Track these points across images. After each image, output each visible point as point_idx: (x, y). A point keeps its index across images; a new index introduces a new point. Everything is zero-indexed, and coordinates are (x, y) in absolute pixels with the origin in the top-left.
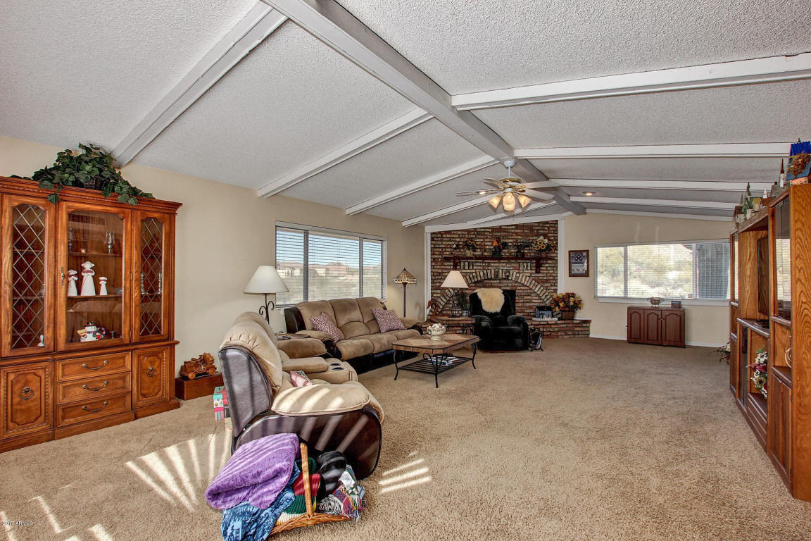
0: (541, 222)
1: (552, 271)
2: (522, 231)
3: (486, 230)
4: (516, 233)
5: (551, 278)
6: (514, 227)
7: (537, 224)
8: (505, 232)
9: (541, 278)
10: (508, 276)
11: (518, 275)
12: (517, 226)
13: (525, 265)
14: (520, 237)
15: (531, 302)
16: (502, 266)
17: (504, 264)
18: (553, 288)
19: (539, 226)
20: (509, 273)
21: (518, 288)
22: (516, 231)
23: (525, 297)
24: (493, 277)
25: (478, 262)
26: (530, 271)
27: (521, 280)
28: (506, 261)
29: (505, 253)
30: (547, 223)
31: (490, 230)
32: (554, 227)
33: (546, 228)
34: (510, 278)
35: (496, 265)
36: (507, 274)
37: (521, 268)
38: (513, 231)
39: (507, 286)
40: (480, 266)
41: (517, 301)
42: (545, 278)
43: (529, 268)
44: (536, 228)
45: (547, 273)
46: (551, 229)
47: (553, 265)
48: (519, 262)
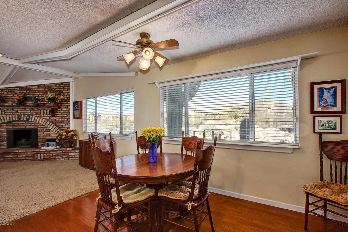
0: (58, 84)
1: (66, 116)
2: (43, 89)
3: (16, 89)
4: (39, 91)
5: (65, 120)
6: (36, 87)
7: (55, 85)
8: (30, 90)
9: (57, 120)
11: (36, 118)
12: (39, 86)
13: (45, 111)
14: (41, 93)
15: (50, 136)
16: (27, 112)
17: (29, 111)
18: (67, 126)
19: (56, 86)
20: (29, 117)
21: (40, 126)
22: (39, 89)
23: (45, 133)
24: (17, 119)
25: (8, 110)
26: (49, 116)
27: (39, 121)
29: (30, 104)
30: (62, 84)
31: (19, 89)
32: (68, 86)
33: (62, 88)
34: (30, 120)
35: (22, 111)
36: (28, 118)
37: (42, 114)
38: (36, 89)
39: (31, 125)
40: (10, 112)
41: (39, 135)
42: (60, 120)
43: (48, 114)
44: (54, 87)
45: (62, 117)
46: (65, 88)
47: (67, 111)
48: (39, 110)
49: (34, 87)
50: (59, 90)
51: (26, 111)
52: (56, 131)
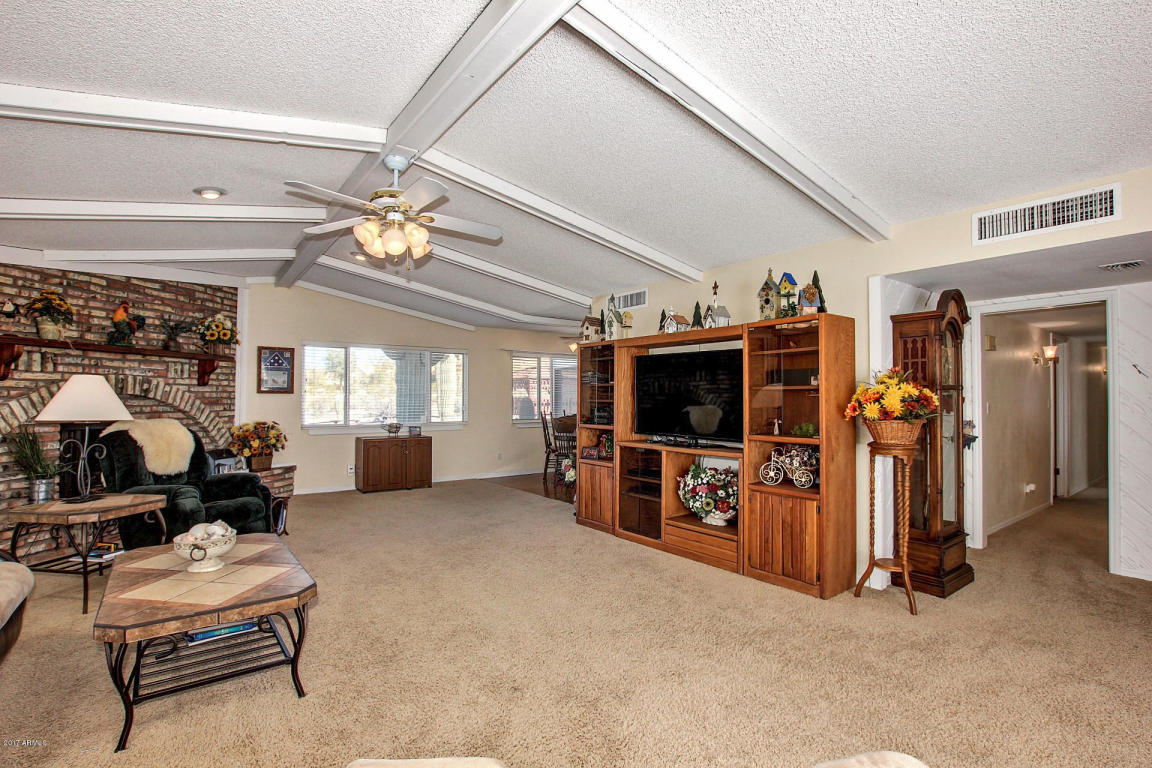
0: (210, 287)
1: (226, 383)
2: (172, 296)
3: (94, 280)
4: (162, 300)
5: (225, 395)
6: (157, 286)
7: (202, 289)
8: (139, 293)
9: (207, 395)
10: (147, 391)
11: (168, 388)
12: (165, 285)
13: (179, 367)
14: (169, 309)
16: (130, 368)
17: (136, 365)
18: (228, 413)
19: (205, 293)
20: (149, 382)
22: (163, 295)
25: (69, 355)
26: (187, 381)
27: (174, 400)
28: (139, 357)
29: (138, 339)
30: (219, 289)
31: (105, 283)
32: (231, 299)
33: (219, 300)
34: (151, 395)
35: (116, 364)
36: (146, 386)
37: (171, 374)
38: (155, 293)
40: (76, 365)
42: (214, 395)
43: (186, 375)
44: (201, 296)
45: (217, 387)
46: (226, 302)
47: (228, 371)
48: (165, 362)
49: (149, 285)
50: (211, 305)
51: (127, 364)
52: (215, 427)
